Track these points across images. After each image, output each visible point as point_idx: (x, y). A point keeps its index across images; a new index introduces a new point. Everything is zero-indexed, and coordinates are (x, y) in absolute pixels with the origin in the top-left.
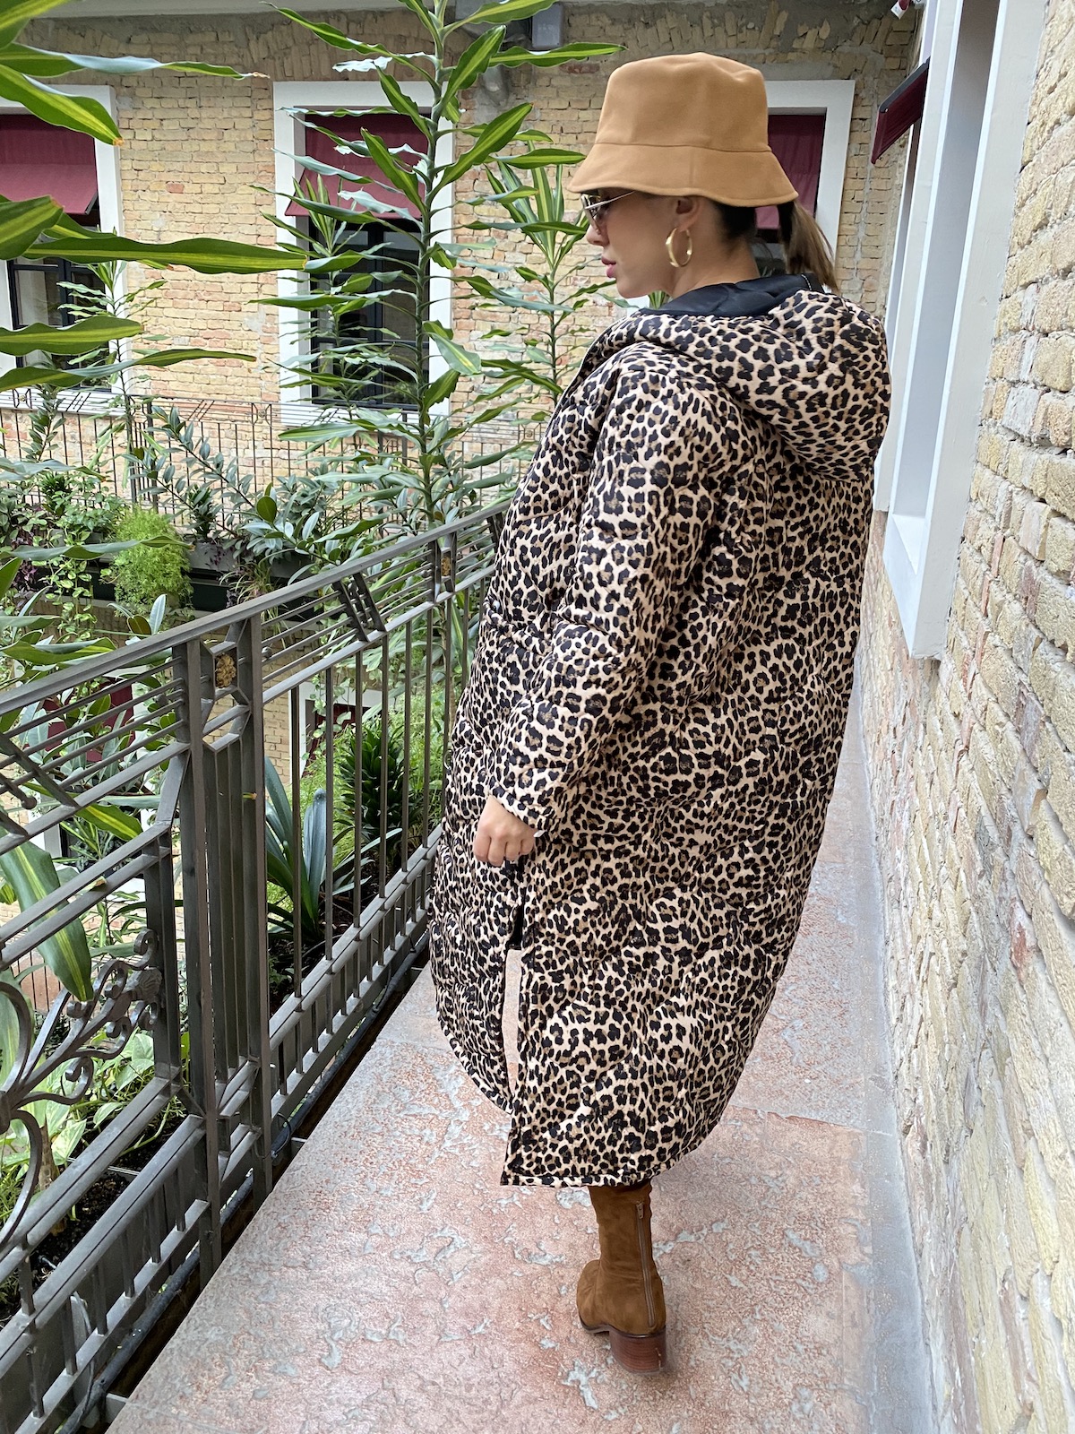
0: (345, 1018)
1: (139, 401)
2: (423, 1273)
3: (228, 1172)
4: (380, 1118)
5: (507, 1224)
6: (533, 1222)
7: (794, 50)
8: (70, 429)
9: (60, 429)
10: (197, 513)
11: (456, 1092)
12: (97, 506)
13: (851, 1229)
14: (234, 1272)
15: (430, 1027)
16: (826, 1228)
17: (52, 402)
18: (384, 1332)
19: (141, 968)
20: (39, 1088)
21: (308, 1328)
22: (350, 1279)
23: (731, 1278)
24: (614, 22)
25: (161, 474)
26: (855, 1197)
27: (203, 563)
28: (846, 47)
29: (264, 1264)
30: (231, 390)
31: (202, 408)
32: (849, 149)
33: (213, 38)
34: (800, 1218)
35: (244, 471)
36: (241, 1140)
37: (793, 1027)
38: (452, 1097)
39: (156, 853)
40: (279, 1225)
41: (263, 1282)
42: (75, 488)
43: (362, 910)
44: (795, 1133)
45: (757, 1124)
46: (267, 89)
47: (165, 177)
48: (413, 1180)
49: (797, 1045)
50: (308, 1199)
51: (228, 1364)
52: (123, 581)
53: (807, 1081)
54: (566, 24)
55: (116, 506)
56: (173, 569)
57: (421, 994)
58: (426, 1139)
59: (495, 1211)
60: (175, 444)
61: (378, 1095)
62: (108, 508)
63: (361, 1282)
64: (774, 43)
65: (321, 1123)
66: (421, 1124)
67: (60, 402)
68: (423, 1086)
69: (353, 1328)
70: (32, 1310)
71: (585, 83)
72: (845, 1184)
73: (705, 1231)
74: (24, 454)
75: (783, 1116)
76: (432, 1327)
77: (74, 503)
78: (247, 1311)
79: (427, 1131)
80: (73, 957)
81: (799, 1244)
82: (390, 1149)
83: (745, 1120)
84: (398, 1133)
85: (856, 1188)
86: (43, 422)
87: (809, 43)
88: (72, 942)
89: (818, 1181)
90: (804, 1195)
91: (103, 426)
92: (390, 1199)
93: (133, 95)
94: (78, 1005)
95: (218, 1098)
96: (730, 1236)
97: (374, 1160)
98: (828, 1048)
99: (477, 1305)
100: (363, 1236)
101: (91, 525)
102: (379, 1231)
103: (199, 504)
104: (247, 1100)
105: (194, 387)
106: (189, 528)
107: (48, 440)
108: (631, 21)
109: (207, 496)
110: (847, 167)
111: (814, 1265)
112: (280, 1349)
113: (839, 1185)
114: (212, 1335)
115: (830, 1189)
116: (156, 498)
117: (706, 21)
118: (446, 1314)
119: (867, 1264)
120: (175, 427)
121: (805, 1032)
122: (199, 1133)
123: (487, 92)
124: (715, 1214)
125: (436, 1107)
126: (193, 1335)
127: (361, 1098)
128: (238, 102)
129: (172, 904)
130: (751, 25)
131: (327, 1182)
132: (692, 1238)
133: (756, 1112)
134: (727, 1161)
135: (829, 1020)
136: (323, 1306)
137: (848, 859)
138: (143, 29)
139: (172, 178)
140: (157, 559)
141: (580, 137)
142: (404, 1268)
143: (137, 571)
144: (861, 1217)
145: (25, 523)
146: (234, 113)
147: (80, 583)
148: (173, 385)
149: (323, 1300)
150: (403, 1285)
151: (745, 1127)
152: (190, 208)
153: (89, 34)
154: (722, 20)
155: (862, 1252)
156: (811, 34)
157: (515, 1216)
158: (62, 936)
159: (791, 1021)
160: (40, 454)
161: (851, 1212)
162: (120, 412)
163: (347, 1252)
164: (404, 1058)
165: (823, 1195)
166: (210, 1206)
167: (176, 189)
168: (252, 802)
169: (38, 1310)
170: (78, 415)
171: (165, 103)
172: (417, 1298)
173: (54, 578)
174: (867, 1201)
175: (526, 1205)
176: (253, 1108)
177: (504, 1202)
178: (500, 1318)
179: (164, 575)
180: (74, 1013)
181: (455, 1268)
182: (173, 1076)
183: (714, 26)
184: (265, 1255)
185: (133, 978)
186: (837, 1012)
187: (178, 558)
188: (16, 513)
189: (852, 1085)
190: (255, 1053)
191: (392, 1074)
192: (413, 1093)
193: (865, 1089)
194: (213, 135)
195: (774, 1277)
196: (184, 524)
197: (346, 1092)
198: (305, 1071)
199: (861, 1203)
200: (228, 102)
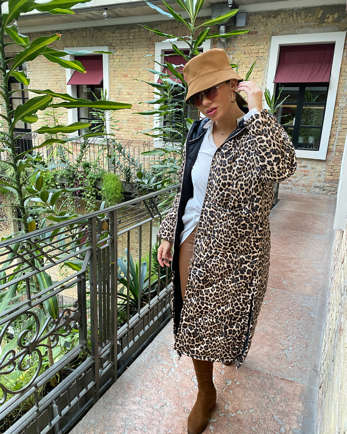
0: (144, 332)
1: (111, 141)
2: (156, 412)
3: (102, 374)
4: (151, 364)
5: (184, 401)
6: (192, 401)
7: (325, 23)
8: (91, 148)
9: (88, 149)
10: (126, 175)
11: (175, 358)
12: (98, 172)
13: (296, 418)
14: (101, 404)
15: (170, 337)
16: (287, 416)
17: (86, 141)
18: (141, 428)
19: (75, 311)
20: (42, 343)
21: (119, 424)
22: (134, 411)
23: (252, 427)
24: (263, 17)
25: (116, 162)
26: (299, 407)
27: (128, 190)
28: (343, 21)
29: (110, 403)
30: (139, 137)
31: (129, 143)
32: (343, 55)
33: (138, 30)
34: (279, 411)
35: (141, 162)
36: (107, 365)
37: (288, 349)
38: (174, 360)
39: (81, 278)
40: (116, 392)
41: (109, 408)
42: (92, 167)
43: (151, 300)
44: (283, 384)
45: (270, 379)
46: (154, 45)
47: (123, 73)
48: (157, 384)
49: (289, 355)
50: (125, 386)
51: (95, 431)
52: (104, 194)
53: (290, 367)
54: (247, 19)
55: (103, 172)
56: (119, 192)
57: (169, 327)
58: (163, 372)
59: (181, 396)
60: (121, 154)
61: (151, 357)
62: (101, 173)
63: (137, 412)
64: (318, 20)
65: (133, 363)
66: (163, 367)
67: (89, 141)
68: (165, 355)
69: (132, 426)
70: (38, 406)
71: (253, 37)
72: (296, 403)
73: (246, 411)
74: (78, 156)
75: (280, 378)
76: (155, 429)
77: (92, 171)
78: (103, 416)
79: (164, 369)
80: (53, 307)
81: (277, 420)
82: (152, 374)
83: (266, 378)
84: (155, 369)
85: (300, 404)
86: (84, 147)
87: (330, 20)
88: (53, 302)
89: (287, 400)
90: (282, 404)
91: (101, 147)
92: (149, 388)
93: (114, 49)
94: (54, 321)
95: (99, 352)
96: (254, 414)
97: (147, 376)
98: (299, 357)
99: (170, 424)
100: (140, 399)
101: (95, 178)
102: (145, 398)
103: (127, 172)
104: (109, 353)
105: (128, 136)
106: (124, 179)
107: (85, 152)
108: (269, 17)
109: (129, 170)
110: (342, 60)
111: (281, 427)
112: (110, 428)
113: (294, 403)
114: (92, 421)
115: (291, 403)
116: (115, 170)
117: (294, 15)
118: (160, 425)
119: (299, 429)
120: (120, 149)
121: (292, 351)
122: (92, 361)
123: (221, 42)
124: (250, 406)
125: (168, 362)
126: (86, 421)
127: (146, 357)
128: (145, 49)
129: (85, 293)
130: (310, 15)
131: (132, 381)
132: (242, 413)
133: (270, 375)
134: (258, 390)
135: (301, 348)
136: (125, 418)
137: (319, 295)
138: (118, 29)
139: (124, 73)
140: (114, 188)
141: (251, 55)
142: (150, 410)
143: (108, 192)
144: (300, 414)
145: (77, 176)
146: (143, 52)
147: (92, 195)
148: (122, 136)
149: (125, 416)
150: (149, 415)
151: (266, 380)
152: (129, 82)
153: (103, 31)
154: (300, 14)
155: (298, 426)
156: (331, 17)
157: (187, 399)
158: (50, 300)
159: (288, 347)
160: (82, 156)
161: (297, 412)
162: (106, 143)
163: (134, 403)
164: (161, 346)
165: (288, 405)
166: (96, 384)
167: (125, 76)
168: (113, 265)
169: (40, 406)
170: (94, 144)
171: (123, 50)
172: (153, 419)
173: (85, 193)
174: (303, 409)
175: (191, 396)
176: (111, 356)
177: (184, 394)
178: (177, 429)
179: (116, 193)
180: (54, 322)
181: (166, 412)
182: (84, 344)
183: (297, 17)
184: (110, 400)
185: (72, 313)
186: (305, 346)
187: (120, 188)
188: (75, 174)
189: (305, 371)
190: (113, 340)
191: (157, 350)
192: (162, 357)
193: (310, 373)
194: (137, 59)
195: (267, 429)
196: (123, 179)
197: (142, 355)
198: (130, 347)
199: (301, 410)
200: (142, 49)
